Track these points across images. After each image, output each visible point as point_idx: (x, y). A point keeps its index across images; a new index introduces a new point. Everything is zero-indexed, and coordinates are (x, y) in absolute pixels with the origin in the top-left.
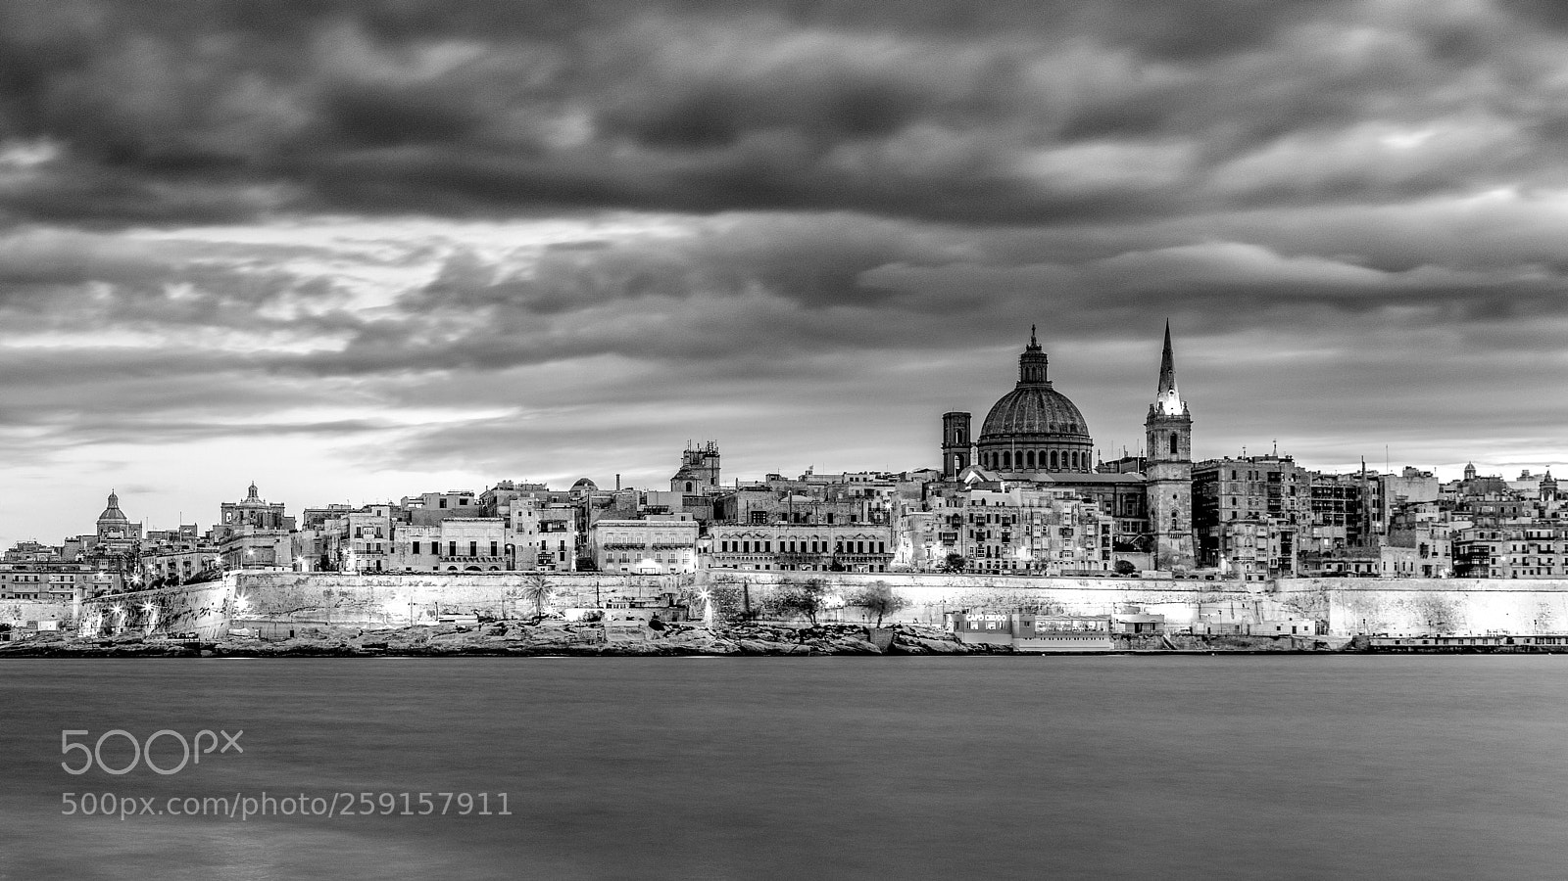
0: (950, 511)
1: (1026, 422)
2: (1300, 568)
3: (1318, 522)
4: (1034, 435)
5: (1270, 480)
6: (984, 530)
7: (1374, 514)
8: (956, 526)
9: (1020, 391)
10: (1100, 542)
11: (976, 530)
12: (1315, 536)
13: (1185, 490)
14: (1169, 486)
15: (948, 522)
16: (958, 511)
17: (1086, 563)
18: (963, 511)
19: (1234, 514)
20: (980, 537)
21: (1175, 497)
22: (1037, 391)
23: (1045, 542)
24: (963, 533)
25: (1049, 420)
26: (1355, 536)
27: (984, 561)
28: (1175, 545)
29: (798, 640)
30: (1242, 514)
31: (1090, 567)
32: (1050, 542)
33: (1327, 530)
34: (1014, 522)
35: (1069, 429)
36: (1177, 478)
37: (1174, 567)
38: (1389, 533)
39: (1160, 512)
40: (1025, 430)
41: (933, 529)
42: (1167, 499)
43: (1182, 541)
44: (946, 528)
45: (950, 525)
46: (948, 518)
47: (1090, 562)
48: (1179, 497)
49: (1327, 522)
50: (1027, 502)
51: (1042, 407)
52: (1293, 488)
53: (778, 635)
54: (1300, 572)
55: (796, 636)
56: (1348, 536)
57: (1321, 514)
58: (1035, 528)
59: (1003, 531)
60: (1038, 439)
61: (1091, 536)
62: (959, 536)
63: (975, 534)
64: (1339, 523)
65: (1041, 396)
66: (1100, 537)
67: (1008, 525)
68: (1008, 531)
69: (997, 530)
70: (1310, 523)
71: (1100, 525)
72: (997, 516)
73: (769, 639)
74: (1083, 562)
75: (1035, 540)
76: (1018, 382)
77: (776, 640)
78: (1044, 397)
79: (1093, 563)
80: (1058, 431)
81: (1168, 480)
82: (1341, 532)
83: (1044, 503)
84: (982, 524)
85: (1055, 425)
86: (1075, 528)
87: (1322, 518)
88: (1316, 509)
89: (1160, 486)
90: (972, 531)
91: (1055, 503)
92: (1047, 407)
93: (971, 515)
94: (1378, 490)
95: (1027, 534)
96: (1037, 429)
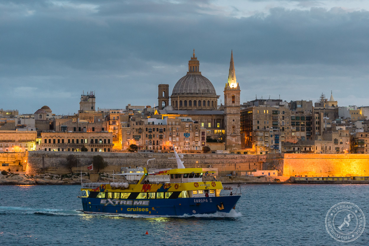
0: (138, 127)
1: (188, 88)
2: (282, 149)
3: (294, 130)
4: (192, 94)
5: (273, 114)
6: (152, 134)
7: (317, 127)
8: (140, 133)
9: (188, 75)
10: (201, 139)
11: (149, 134)
12: (292, 136)
13: (238, 118)
14: (231, 116)
15: (137, 131)
16: (141, 127)
17: (195, 147)
18: (143, 127)
19: (258, 127)
20: (150, 137)
21: (234, 120)
22: (195, 76)
23: (177, 139)
24: (143, 135)
25: (198, 88)
26: (310, 136)
27: (152, 146)
28: (234, 140)
29: (60, 179)
30: (261, 127)
31: (197, 149)
32: (180, 139)
33: (298, 134)
34: (165, 131)
35: (206, 91)
36: (234, 113)
37: (233, 148)
38: (323, 135)
39: (227, 126)
40: (188, 91)
41: (130, 134)
42: (230, 121)
43: (236, 138)
44: (136, 134)
45: (138, 132)
46: (137, 130)
47: (196, 147)
48: (235, 120)
49: (297, 130)
50: (170, 123)
51: (196, 82)
52: (283, 117)
53: (52, 177)
54: (283, 151)
55: (60, 177)
56: (307, 136)
57: (295, 127)
58: (173, 133)
59: (160, 134)
60: (193, 95)
61: (197, 136)
62: (141, 137)
63: (148, 136)
64: (303, 131)
65: (195, 78)
66: (201, 136)
67: (162, 132)
68: (162, 134)
69: (158, 134)
70: (291, 131)
71: (201, 132)
72: (157, 129)
73: (49, 178)
74: (194, 147)
75: (173, 138)
76: (187, 72)
77: (51, 179)
78: (197, 78)
79: (198, 147)
80: (201, 92)
81: (231, 114)
82: (304, 134)
83: (177, 123)
84: (151, 132)
85: (201, 90)
86: (190, 133)
87: (295, 129)
88: (293, 125)
89: (227, 116)
90: (147, 135)
91: (182, 123)
92: (197, 82)
93: (147, 129)
94: (319, 117)
95: (170, 136)
96: (193, 91)
